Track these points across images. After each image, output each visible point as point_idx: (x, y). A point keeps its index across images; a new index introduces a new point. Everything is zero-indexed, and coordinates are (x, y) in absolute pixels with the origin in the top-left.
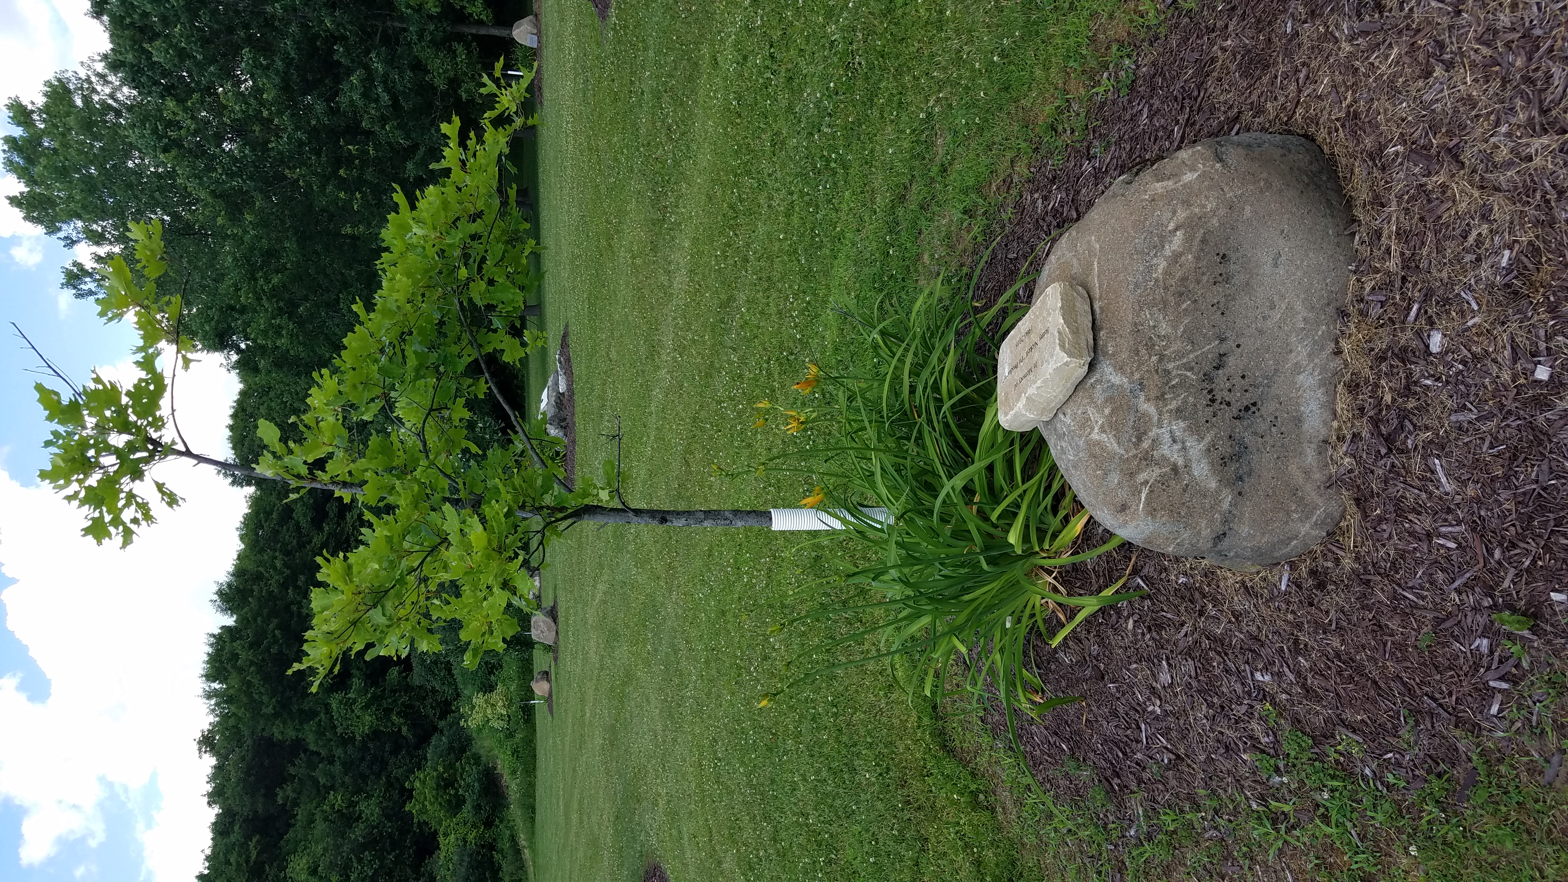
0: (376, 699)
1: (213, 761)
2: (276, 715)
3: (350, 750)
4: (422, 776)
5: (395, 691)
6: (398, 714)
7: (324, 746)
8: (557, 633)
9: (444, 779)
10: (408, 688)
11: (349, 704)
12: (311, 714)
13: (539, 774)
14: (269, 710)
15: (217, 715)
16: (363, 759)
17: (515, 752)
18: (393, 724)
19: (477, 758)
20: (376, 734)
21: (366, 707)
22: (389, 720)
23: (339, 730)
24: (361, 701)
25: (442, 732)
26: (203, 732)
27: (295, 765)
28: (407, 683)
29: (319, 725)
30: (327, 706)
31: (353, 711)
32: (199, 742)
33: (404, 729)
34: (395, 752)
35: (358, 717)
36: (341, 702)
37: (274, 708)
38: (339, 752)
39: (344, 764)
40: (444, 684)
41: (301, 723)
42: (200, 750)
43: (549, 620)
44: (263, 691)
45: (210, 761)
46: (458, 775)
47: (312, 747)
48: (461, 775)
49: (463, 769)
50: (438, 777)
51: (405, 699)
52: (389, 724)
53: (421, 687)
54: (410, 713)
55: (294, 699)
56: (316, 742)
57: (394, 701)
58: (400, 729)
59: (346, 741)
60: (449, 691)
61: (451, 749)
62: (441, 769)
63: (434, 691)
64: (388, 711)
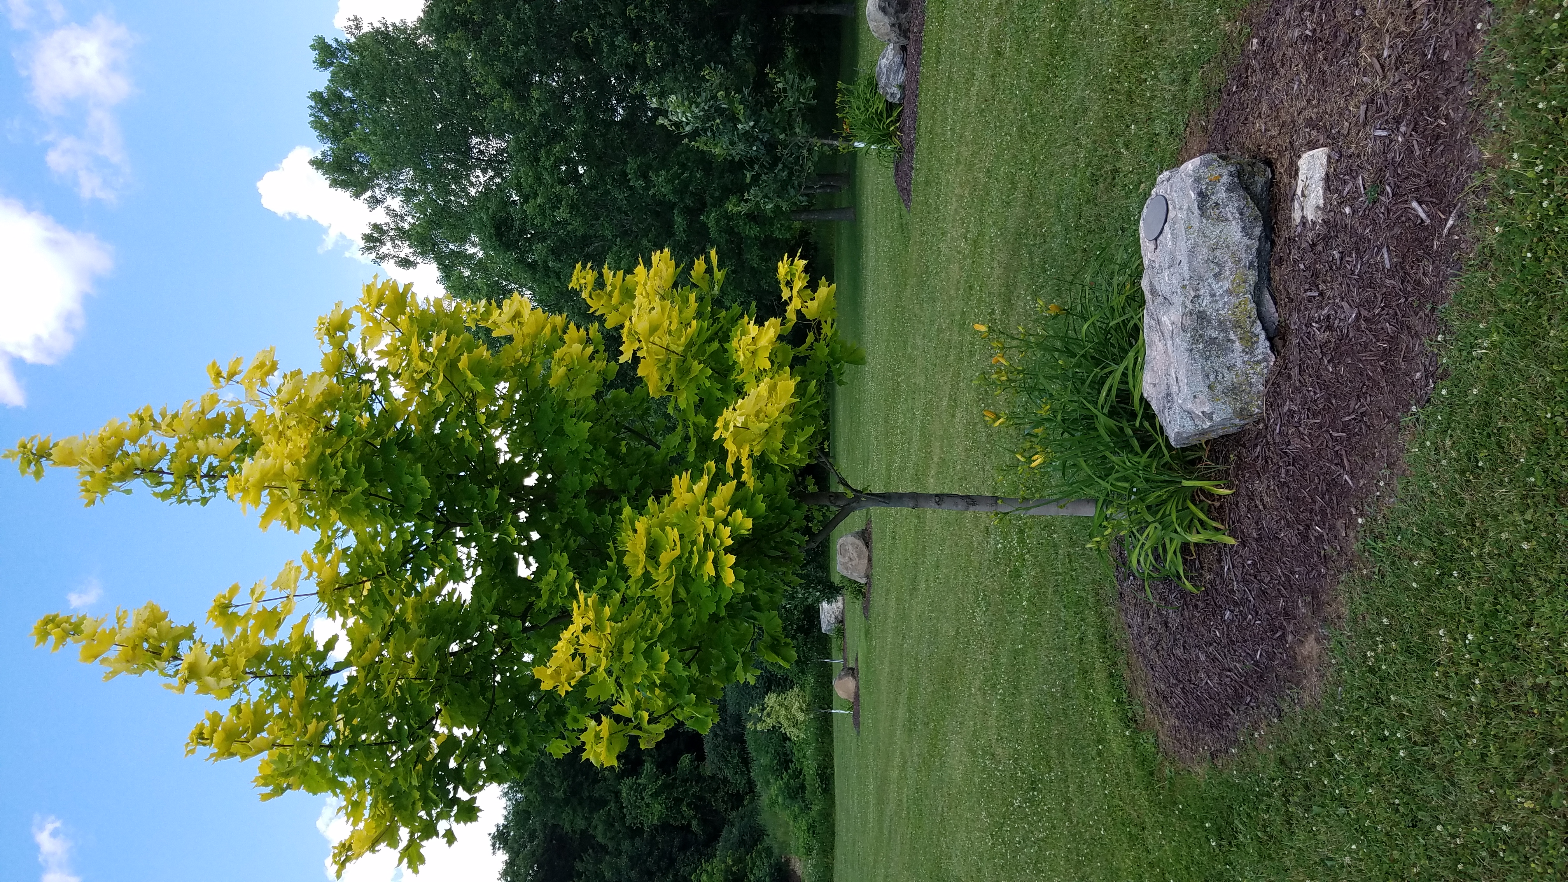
0: (667, 787)
1: (506, 857)
2: (567, 801)
3: (638, 842)
4: (709, 868)
5: (685, 781)
6: (689, 805)
7: (612, 838)
8: (870, 560)
9: (733, 873)
10: (700, 778)
11: (639, 790)
12: (601, 803)
13: (838, 852)
14: (560, 794)
15: (510, 800)
16: (650, 854)
17: (811, 828)
18: (683, 817)
19: (769, 851)
20: (664, 827)
21: (655, 795)
22: (679, 812)
23: (628, 820)
24: (651, 789)
25: (733, 825)
26: (498, 826)
27: (582, 861)
28: (699, 773)
29: (609, 814)
30: (617, 794)
31: (643, 799)
32: (494, 838)
33: (694, 823)
34: (684, 847)
35: (648, 805)
36: (631, 788)
37: (565, 793)
38: (626, 845)
39: (631, 859)
40: (736, 773)
41: (591, 812)
42: (494, 845)
43: (860, 543)
44: (555, 773)
45: (502, 857)
46: (748, 870)
47: (600, 839)
48: (752, 870)
49: (754, 864)
50: (726, 871)
51: (696, 789)
52: (679, 817)
53: (713, 777)
54: (700, 806)
55: (585, 785)
56: (605, 834)
57: (686, 791)
58: (689, 825)
59: (635, 832)
60: (741, 781)
61: (742, 842)
62: (730, 862)
63: (725, 781)
64: (678, 801)
